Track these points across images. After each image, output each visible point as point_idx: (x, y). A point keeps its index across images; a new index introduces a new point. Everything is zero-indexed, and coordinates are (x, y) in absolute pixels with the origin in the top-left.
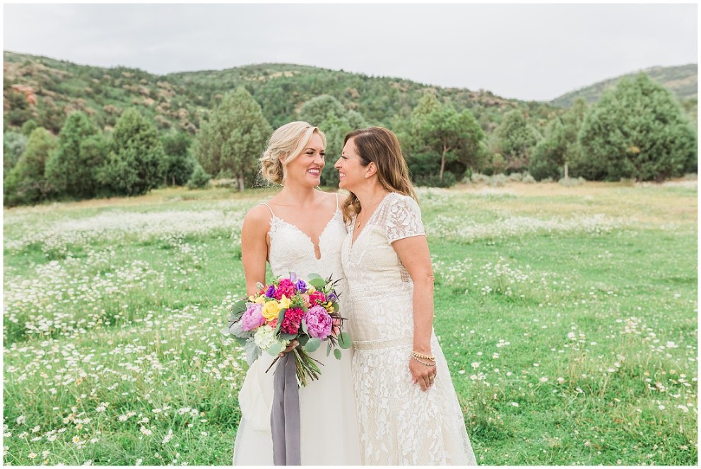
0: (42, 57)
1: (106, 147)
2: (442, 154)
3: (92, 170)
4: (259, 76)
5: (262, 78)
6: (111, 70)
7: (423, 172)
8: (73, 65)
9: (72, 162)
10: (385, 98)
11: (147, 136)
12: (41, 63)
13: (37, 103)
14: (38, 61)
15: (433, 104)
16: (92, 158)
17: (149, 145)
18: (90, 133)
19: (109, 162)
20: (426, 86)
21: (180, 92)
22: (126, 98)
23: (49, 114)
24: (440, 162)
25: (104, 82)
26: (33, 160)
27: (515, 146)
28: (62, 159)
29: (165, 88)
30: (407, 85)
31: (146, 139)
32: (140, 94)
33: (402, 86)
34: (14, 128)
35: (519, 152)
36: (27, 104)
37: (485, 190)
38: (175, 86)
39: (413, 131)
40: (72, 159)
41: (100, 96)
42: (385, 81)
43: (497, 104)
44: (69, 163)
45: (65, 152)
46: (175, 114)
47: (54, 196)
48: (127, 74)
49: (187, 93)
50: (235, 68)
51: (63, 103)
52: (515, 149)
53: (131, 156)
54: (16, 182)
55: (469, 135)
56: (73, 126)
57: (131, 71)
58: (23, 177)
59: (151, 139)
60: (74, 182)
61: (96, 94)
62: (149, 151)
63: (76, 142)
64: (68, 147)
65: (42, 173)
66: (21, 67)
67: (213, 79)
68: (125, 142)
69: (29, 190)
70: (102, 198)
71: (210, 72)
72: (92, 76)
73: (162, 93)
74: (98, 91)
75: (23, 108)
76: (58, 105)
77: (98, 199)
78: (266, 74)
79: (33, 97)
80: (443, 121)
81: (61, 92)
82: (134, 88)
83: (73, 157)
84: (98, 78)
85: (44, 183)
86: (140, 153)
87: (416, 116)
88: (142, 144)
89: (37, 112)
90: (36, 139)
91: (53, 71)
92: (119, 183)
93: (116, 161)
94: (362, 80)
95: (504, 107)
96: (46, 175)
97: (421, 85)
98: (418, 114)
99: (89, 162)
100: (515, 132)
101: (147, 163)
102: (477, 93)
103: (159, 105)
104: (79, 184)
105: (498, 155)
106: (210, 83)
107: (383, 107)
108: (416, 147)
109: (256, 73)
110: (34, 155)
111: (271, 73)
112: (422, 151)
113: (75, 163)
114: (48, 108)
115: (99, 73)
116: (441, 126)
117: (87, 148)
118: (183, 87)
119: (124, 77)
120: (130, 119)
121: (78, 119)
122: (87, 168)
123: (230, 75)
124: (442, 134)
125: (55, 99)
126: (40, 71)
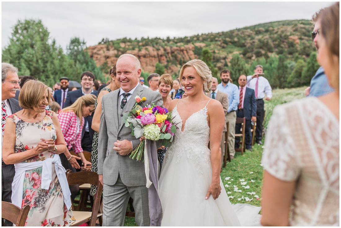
23: (305, 48)
28: (308, 71)
36: (295, 45)
75: (293, 47)
76: (308, 43)
79: (298, 41)
89: (299, 48)
114: (304, 45)
125: (307, 40)
126: (301, 28)
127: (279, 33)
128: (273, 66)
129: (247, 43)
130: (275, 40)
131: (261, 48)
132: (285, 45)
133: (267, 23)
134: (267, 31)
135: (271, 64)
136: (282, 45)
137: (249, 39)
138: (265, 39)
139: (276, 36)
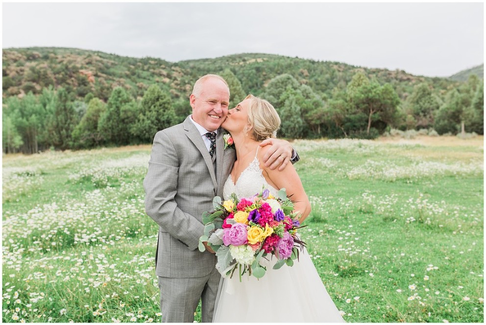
0: (98, 52)
1: (137, 110)
2: (369, 115)
3: (128, 126)
4: (240, 62)
5: (242, 63)
6: (142, 59)
7: (355, 128)
8: (118, 57)
9: (115, 120)
10: (327, 76)
11: (164, 103)
12: (98, 55)
13: (94, 82)
14: (96, 54)
15: (362, 80)
16: (128, 118)
17: (165, 109)
18: (127, 101)
19: (139, 121)
20: (357, 67)
21: (186, 74)
22: (151, 78)
23: (102, 89)
24: (367, 121)
25: (137, 67)
26: (91, 119)
27: (423, 109)
28: (109, 119)
29: (177, 71)
30: (343, 67)
31: (163, 105)
32: (160, 75)
33: (340, 67)
34: (80, 98)
35: (426, 114)
36: (88, 83)
37: (402, 142)
38: (183, 70)
39: (348, 99)
40: (115, 119)
41: (135, 77)
42: (328, 64)
43: (409, 80)
44: (113, 121)
45: (111, 114)
46: (183, 88)
47: (103, 143)
48: (152, 62)
49: (191, 74)
50: (224, 57)
51: (111, 82)
52: (423, 112)
53: (153, 117)
54: (80, 134)
55: (389, 101)
56: (116, 97)
57: (155, 60)
58: (84, 131)
59: (166, 105)
60: (116, 134)
61: (132, 75)
62: (165, 113)
63: (118, 108)
64: (113, 111)
65: (96, 128)
66: (85, 59)
67: (209, 64)
68: (150, 107)
69: (88, 139)
70: (134, 145)
71: (206, 60)
72: (130, 63)
73: (175, 74)
74: (134, 74)
75: (85, 85)
76: (108, 83)
77: (131, 145)
78: (244, 60)
79: (92, 78)
80: (370, 91)
81: (110, 74)
82: (157, 71)
83: (115, 117)
84: (134, 65)
85: (97, 135)
86: (159, 114)
87: (350, 88)
88: (161, 109)
89: (94, 88)
90: (92, 105)
91: (105, 60)
92: (145, 135)
93: (143, 120)
94: (311, 64)
95: (414, 82)
96: (98, 129)
97: (353, 67)
98: (352, 87)
99: (126, 120)
100: (423, 99)
101: (164, 122)
102: (394, 71)
103: (173, 82)
104: (119, 135)
105: (410, 116)
106: (206, 67)
107: (326, 82)
108: (350, 110)
109: (238, 60)
110: (91, 116)
111: (248, 60)
112: (355, 113)
113: (117, 121)
114: (101, 85)
115: (134, 62)
116: (368, 95)
117: (125, 111)
118: (189, 70)
119: (150, 64)
120: (153, 92)
121: (119, 92)
122: (125, 125)
123: (220, 61)
124: (369, 101)
125: (106, 79)
126: (97, 61)
127: (65, 63)
128: (47, 107)
129: (11, 71)
130: (59, 73)
131: (34, 81)
132: (72, 81)
133: (47, 48)
134: (46, 58)
135: (45, 105)
136: (69, 81)
137: (15, 64)
138: (41, 68)
139: (59, 66)
